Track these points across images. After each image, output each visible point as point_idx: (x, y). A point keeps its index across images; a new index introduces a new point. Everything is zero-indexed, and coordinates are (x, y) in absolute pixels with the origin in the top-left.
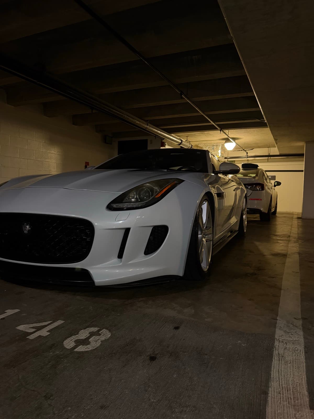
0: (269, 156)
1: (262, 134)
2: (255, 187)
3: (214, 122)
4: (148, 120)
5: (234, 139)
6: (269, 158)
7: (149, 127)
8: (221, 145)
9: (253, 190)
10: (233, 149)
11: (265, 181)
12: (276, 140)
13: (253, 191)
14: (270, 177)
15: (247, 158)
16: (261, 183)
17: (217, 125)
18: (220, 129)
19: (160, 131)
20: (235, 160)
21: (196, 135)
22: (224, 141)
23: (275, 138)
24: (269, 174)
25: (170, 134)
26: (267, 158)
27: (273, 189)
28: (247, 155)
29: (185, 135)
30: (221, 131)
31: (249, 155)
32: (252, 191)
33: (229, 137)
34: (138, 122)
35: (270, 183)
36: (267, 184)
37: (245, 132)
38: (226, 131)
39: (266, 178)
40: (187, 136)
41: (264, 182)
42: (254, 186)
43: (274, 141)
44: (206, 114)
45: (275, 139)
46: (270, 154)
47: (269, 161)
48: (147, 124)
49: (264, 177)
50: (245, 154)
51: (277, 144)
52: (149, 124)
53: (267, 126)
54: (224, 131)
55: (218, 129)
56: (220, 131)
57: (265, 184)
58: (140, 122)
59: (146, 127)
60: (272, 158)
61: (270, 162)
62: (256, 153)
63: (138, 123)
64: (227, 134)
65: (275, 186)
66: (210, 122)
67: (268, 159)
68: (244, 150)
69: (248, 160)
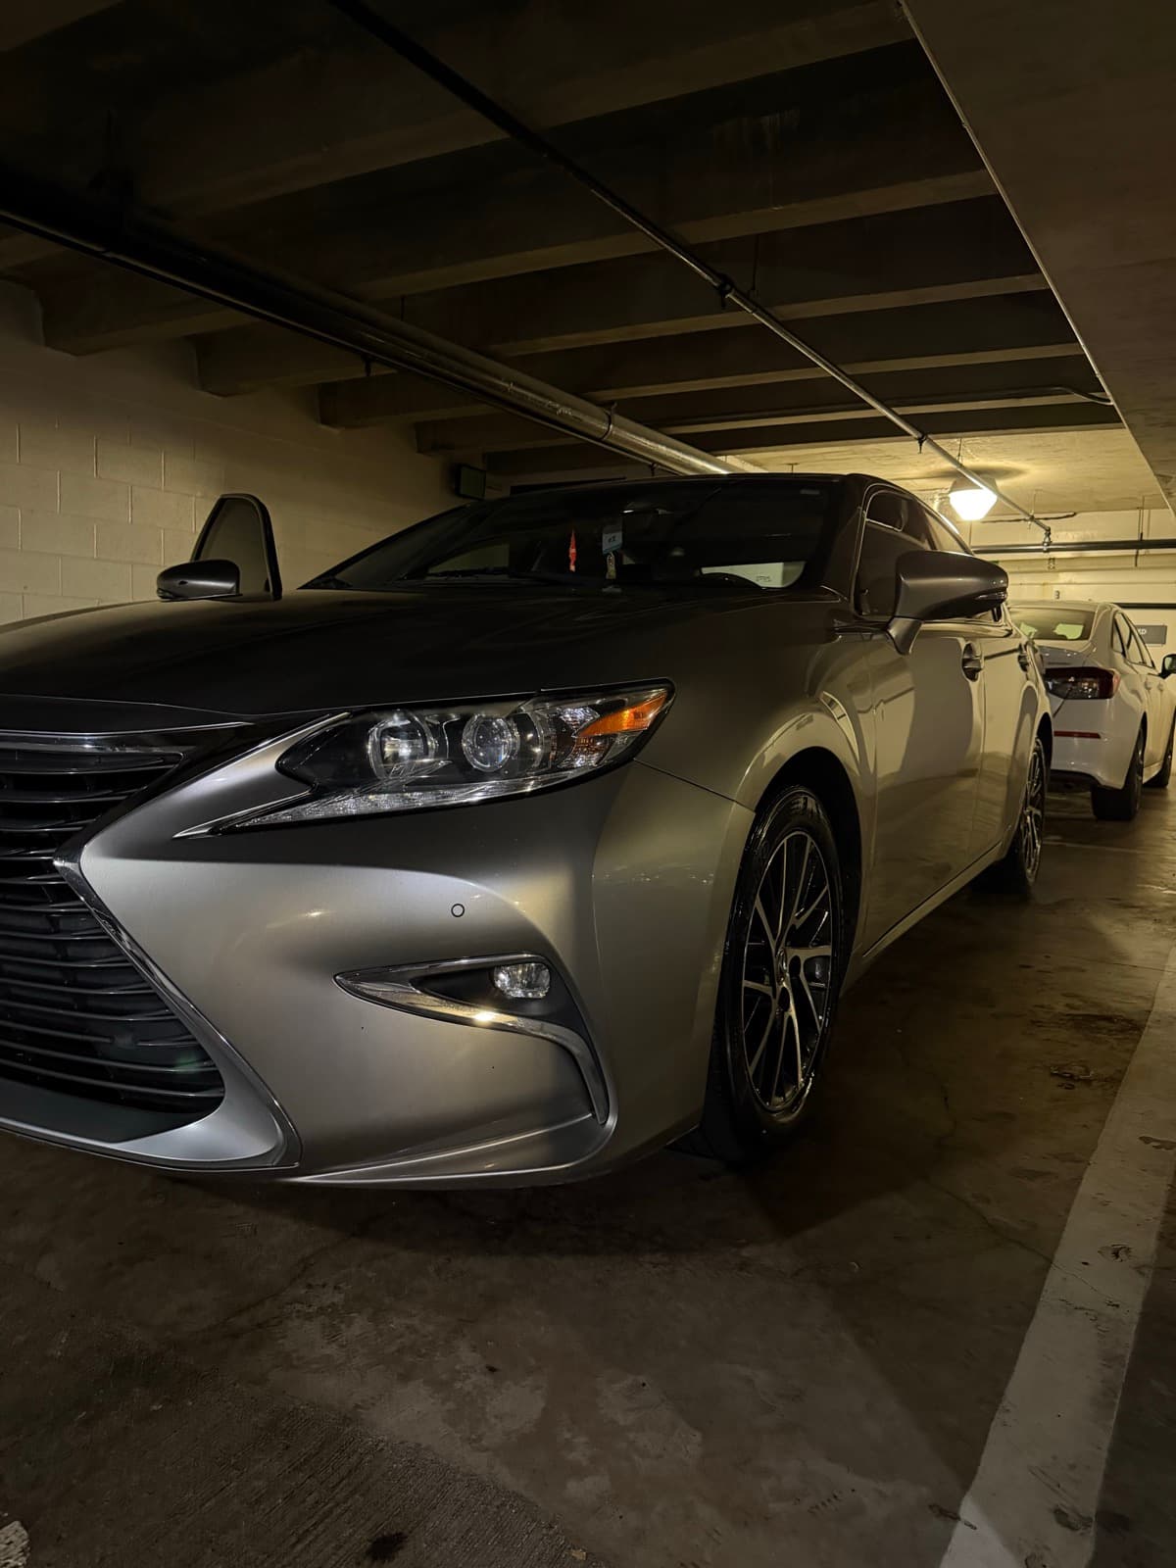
0: (1141, 544)
1: (1107, 452)
2: (1073, 683)
3: (888, 408)
4: (612, 403)
5: (987, 475)
6: (1142, 552)
7: (616, 428)
8: (937, 497)
9: (1065, 698)
10: (988, 515)
11: (1119, 657)
12: (1163, 479)
13: (1068, 702)
14: (1143, 632)
15: (1048, 551)
16: (1100, 666)
17: (903, 418)
18: (920, 435)
19: (668, 446)
20: (1000, 559)
21: (828, 457)
22: (948, 484)
23: (1160, 472)
24: (1137, 617)
25: (712, 458)
26: (1133, 552)
27: (1154, 690)
28: (1047, 540)
29: (782, 457)
30: (924, 444)
31: (1058, 537)
32: (1062, 700)
33: (961, 466)
34: (567, 408)
35: (1144, 663)
36: (1126, 668)
37: (1033, 447)
38: (947, 443)
39: (1126, 641)
40: (792, 465)
41: (1112, 661)
42: (1072, 679)
43: (1157, 484)
44: (850, 373)
45: (1158, 475)
46: (1144, 538)
47: (1139, 565)
48: (609, 417)
49: (1116, 637)
50: (1039, 536)
51: (1169, 495)
52: (617, 418)
53: (1121, 421)
54: (935, 441)
55: (909, 435)
56: (917, 442)
57: (1117, 673)
58: (574, 408)
59: (606, 428)
60: (1152, 551)
61: (1140, 569)
62: (1088, 533)
63: (567, 414)
64: (954, 454)
65: (1165, 674)
66: (871, 408)
67: (1137, 556)
68: (1032, 518)
69: (1054, 559)
